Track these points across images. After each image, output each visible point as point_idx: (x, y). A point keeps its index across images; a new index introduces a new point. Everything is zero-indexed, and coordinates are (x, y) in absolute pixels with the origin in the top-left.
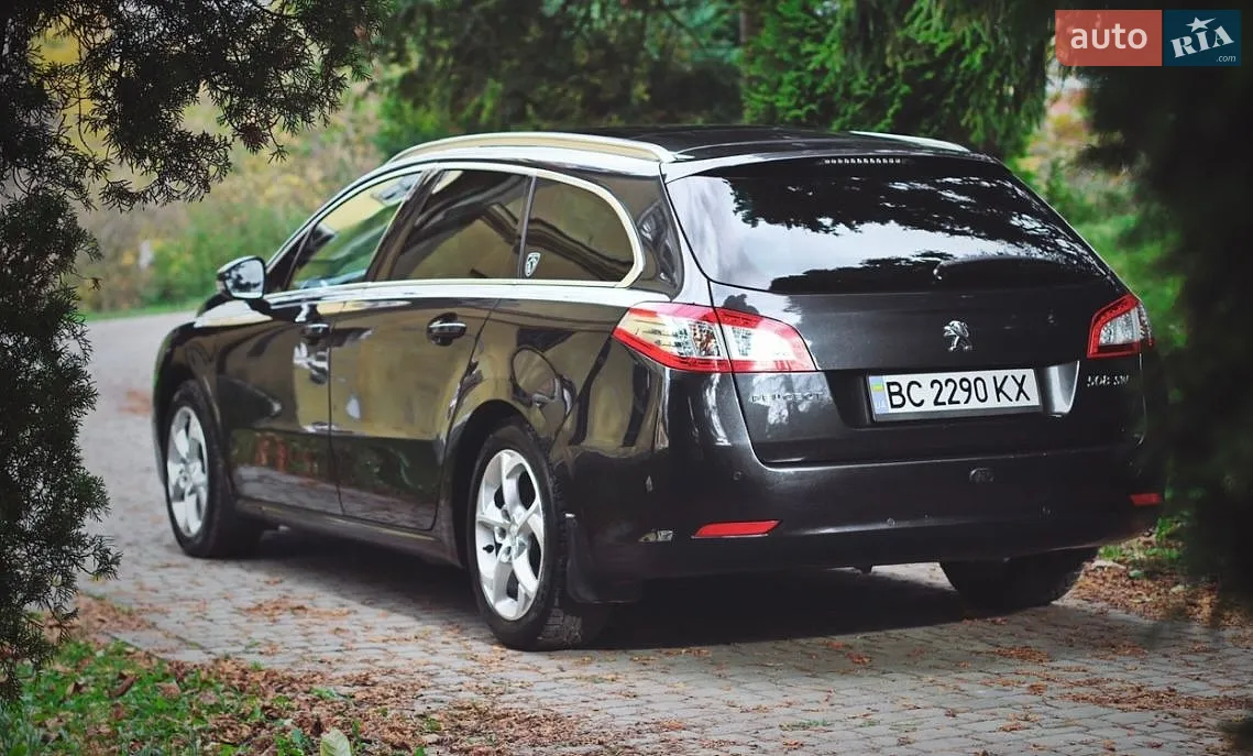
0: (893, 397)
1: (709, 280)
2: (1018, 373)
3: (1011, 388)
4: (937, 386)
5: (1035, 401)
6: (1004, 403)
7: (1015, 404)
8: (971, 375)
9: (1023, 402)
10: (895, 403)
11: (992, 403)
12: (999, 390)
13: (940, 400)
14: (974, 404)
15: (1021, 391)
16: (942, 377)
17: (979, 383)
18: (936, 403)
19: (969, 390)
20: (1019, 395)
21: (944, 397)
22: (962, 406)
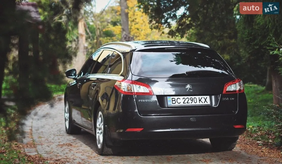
0: (173, 101)
1: (132, 74)
2: (205, 97)
3: (203, 100)
4: (184, 99)
5: (209, 103)
6: (201, 103)
7: (204, 104)
8: (193, 97)
9: (206, 103)
10: (173, 103)
11: (198, 103)
12: (200, 100)
13: (184, 102)
14: (193, 103)
15: (206, 101)
16: (186, 97)
17: (195, 99)
18: (184, 103)
19: (192, 100)
20: (205, 101)
21: (186, 102)
22: (190, 104)
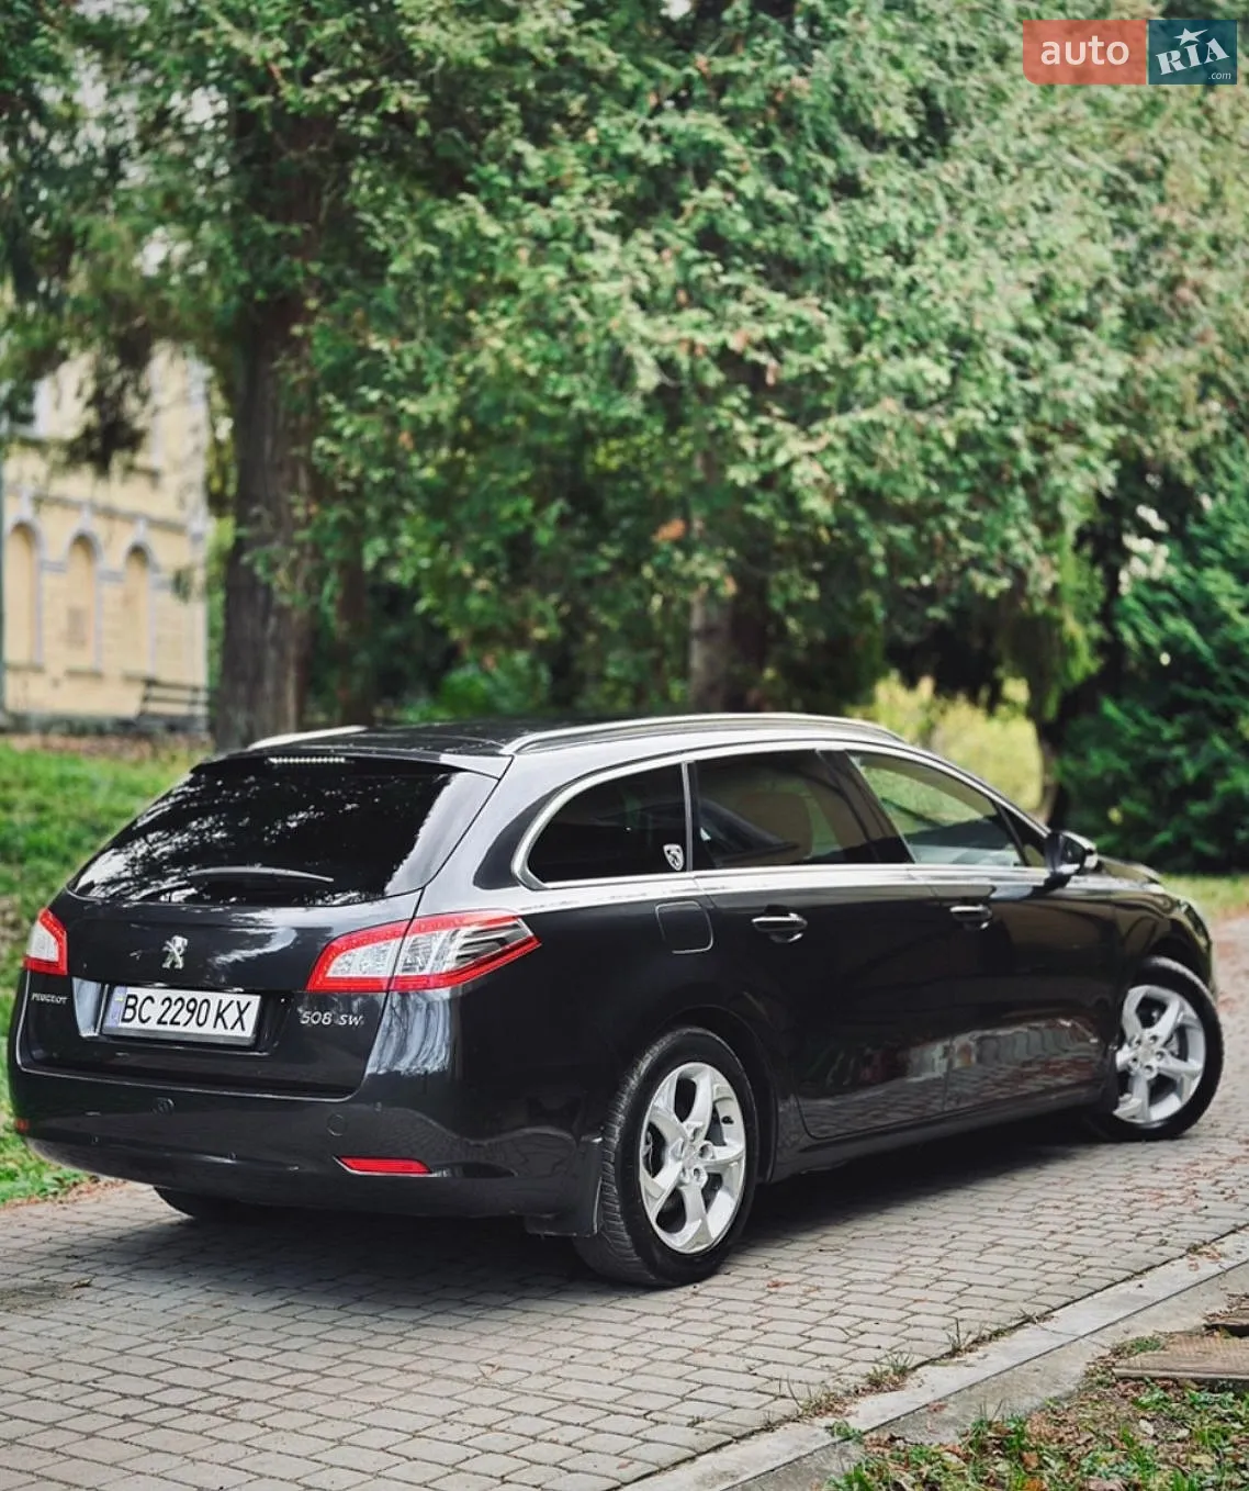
0: (128, 1010)
2: (245, 999)
3: (231, 1015)
4: (167, 1003)
5: (249, 1031)
7: (229, 1033)
8: (201, 996)
9: (237, 1032)
10: (126, 1016)
11: (208, 1029)
12: (220, 1015)
13: (164, 1019)
14: (192, 1028)
15: (240, 1019)
16: (176, 994)
17: (205, 1005)
18: (160, 1022)
19: (192, 1012)
20: (236, 1023)
21: (169, 1017)
22: (181, 1028)
